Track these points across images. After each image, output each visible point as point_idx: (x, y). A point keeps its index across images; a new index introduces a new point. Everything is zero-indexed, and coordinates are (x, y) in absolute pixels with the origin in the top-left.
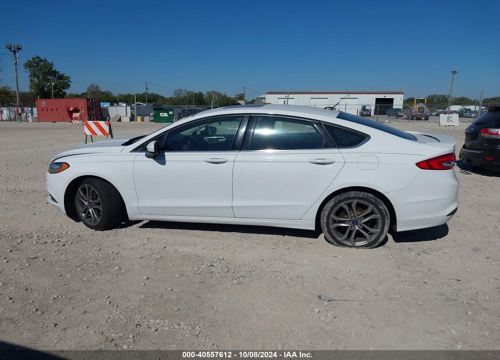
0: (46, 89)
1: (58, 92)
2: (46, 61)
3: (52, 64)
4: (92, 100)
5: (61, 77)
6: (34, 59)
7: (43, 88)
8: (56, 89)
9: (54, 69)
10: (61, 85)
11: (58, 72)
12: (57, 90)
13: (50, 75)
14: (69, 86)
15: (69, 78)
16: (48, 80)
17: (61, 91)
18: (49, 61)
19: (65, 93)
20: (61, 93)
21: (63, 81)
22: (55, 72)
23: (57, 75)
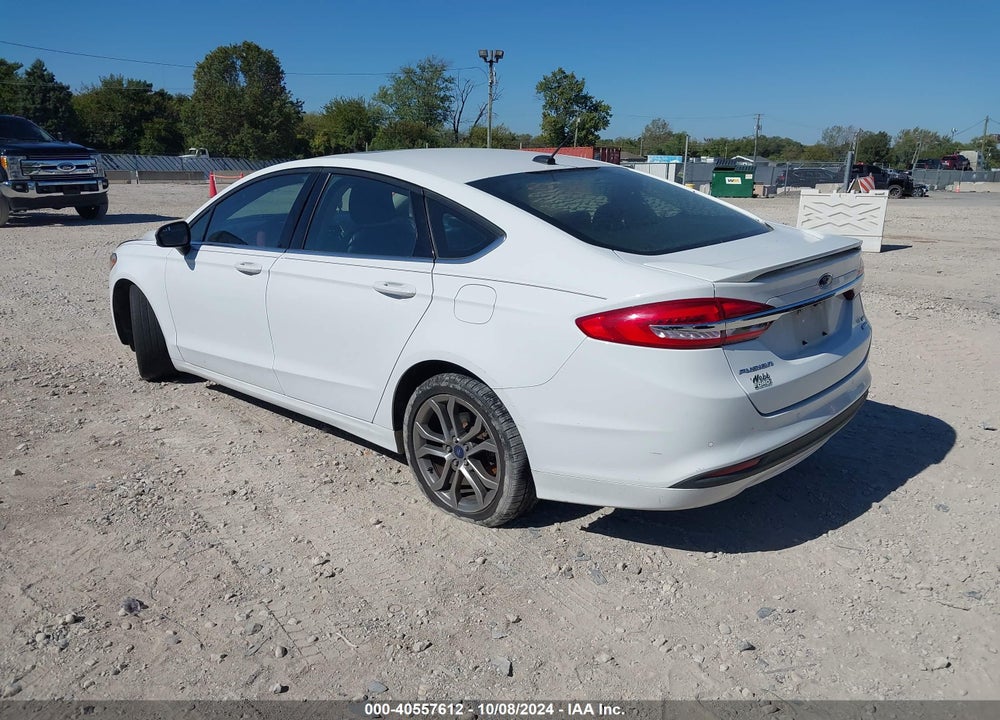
0: (567, 130)
1: (586, 136)
2: (573, 77)
3: (583, 83)
4: (604, 149)
5: (596, 108)
6: (554, 74)
7: (563, 127)
8: (583, 129)
9: (584, 92)
10: (592, 123)
11: (590, 98)
12: (584, 132)
13: (577, 103)
14: (606, 123)
15: (609, 108)
16: (572, 114)
17: (593, 134)
18: (579, 78)
19: (598, 137)
20: (591, 137)
21: (598, 115)
22: (586, 98)
23: (589, 104)
